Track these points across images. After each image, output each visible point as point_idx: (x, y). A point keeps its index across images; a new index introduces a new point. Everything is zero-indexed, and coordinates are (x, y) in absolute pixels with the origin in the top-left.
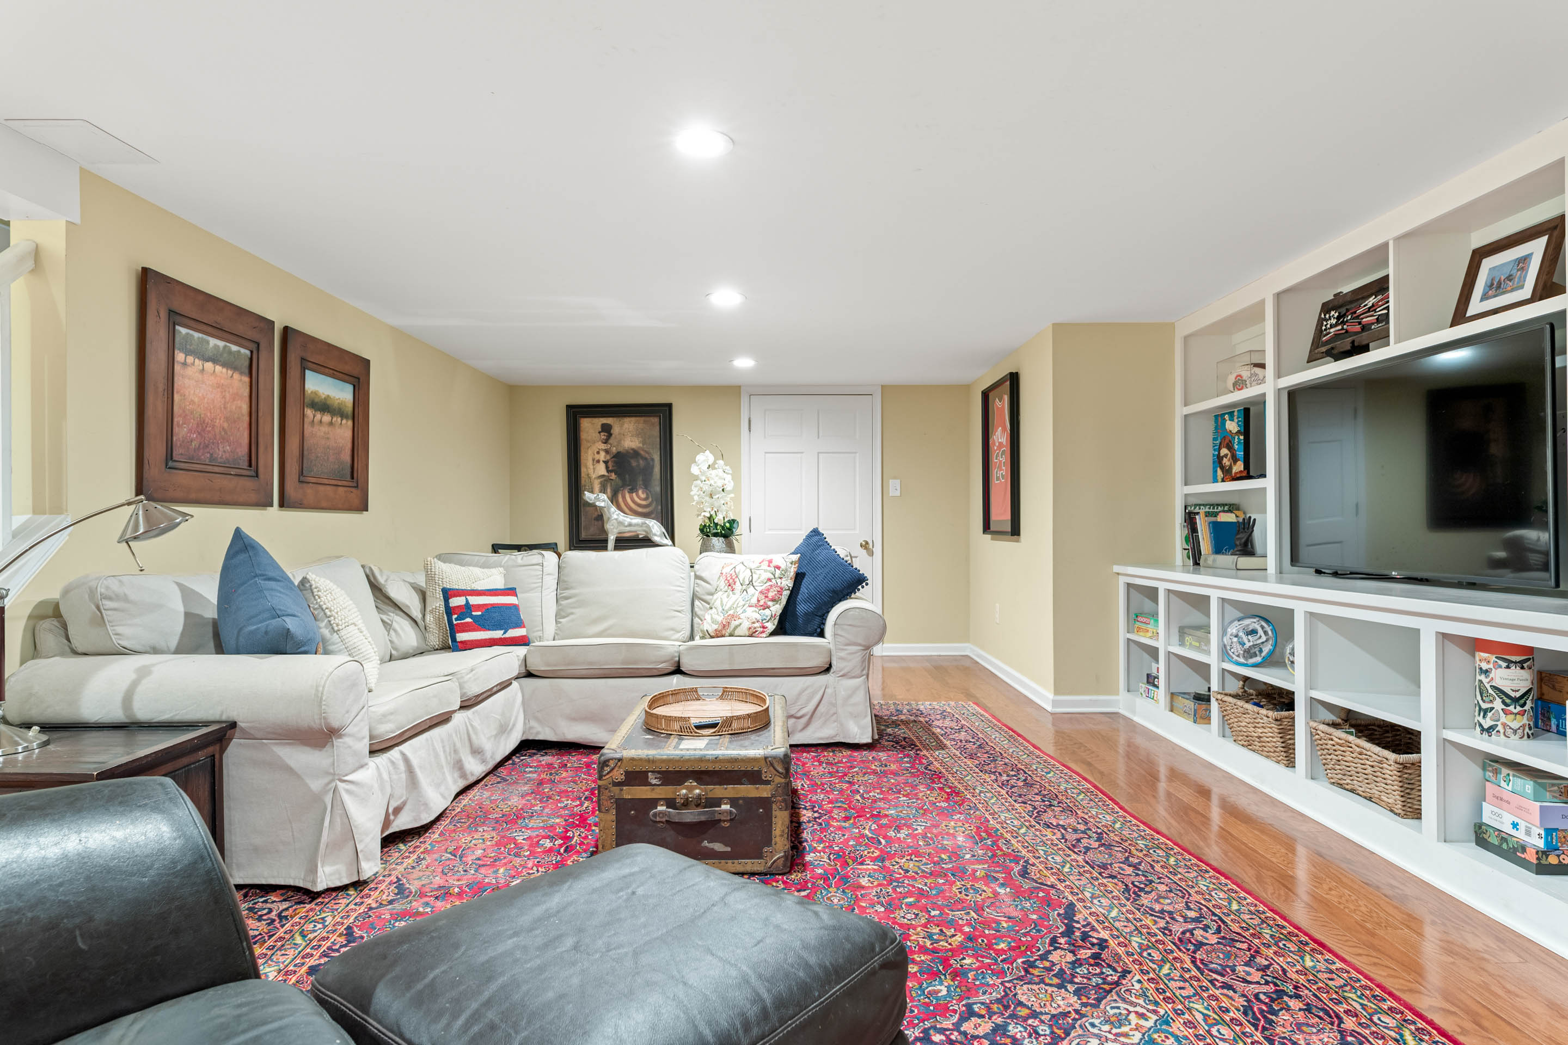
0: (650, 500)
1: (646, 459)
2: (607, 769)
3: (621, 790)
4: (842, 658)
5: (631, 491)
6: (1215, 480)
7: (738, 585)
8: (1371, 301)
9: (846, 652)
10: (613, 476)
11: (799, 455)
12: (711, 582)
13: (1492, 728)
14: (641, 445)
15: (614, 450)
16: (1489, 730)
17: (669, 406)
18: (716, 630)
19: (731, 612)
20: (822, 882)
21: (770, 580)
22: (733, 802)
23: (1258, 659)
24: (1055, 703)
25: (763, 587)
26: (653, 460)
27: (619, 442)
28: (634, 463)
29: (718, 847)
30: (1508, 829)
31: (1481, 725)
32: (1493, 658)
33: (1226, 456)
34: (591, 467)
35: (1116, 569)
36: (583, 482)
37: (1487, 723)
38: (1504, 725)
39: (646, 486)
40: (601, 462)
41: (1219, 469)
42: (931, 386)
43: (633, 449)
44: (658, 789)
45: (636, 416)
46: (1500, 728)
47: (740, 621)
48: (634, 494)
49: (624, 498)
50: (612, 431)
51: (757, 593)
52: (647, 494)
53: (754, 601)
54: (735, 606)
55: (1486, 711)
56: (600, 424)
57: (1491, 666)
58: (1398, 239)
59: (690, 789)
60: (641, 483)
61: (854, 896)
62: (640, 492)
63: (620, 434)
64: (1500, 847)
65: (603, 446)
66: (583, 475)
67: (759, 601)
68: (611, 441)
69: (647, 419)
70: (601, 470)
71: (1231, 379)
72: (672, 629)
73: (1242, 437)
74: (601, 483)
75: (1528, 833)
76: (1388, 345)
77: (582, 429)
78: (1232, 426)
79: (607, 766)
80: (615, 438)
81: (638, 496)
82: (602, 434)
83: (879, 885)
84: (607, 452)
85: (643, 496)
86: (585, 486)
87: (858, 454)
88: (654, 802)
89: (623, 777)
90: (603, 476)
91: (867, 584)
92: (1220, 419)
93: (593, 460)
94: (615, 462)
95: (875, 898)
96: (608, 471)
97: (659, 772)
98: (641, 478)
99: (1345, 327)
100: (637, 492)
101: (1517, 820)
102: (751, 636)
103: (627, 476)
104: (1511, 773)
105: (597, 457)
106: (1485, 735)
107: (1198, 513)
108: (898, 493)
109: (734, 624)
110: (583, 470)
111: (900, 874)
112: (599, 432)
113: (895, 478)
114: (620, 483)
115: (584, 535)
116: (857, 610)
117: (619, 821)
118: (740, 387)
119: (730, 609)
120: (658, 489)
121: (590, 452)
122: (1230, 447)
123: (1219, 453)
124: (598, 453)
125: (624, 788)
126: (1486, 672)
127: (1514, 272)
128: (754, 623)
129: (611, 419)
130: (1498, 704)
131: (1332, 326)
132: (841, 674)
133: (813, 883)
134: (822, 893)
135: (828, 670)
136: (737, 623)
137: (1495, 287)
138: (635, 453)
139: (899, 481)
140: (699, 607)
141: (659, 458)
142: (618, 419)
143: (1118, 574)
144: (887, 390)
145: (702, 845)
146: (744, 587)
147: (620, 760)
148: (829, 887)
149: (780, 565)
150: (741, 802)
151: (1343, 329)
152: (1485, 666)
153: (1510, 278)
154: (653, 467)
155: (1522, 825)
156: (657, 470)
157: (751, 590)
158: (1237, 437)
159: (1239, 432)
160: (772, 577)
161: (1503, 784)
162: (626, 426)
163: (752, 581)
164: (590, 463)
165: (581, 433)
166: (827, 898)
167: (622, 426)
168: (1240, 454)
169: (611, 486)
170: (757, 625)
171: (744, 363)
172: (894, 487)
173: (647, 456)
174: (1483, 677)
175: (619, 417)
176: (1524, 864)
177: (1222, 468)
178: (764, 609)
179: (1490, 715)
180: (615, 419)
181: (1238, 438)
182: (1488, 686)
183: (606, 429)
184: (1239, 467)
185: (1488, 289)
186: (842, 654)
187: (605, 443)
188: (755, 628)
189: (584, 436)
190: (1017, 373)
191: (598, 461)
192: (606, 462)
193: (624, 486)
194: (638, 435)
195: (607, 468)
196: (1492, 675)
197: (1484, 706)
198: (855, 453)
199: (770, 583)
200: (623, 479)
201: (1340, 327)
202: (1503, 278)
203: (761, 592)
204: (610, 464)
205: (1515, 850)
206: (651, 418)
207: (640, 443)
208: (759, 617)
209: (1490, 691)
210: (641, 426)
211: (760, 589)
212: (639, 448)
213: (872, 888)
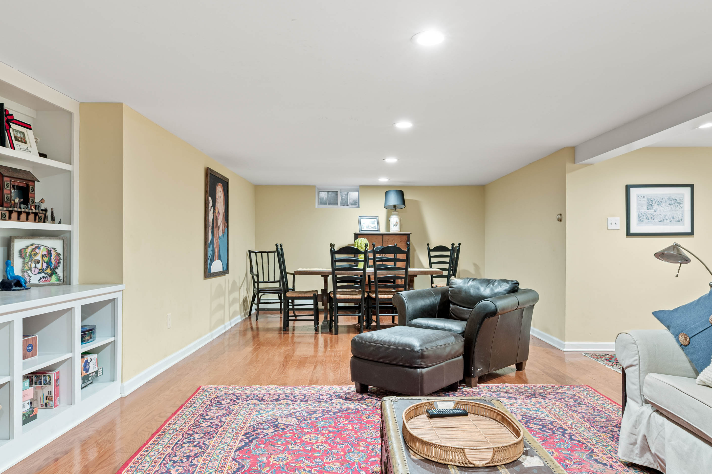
20: (362, 465)
61: (346, 457)
83: (329, 463)
95: (335, 456)
111: (315, 470)
133: (367, 464)
134: (363, 459)
148: (359, 462)
166: (359, 456)
213: (334, 462)
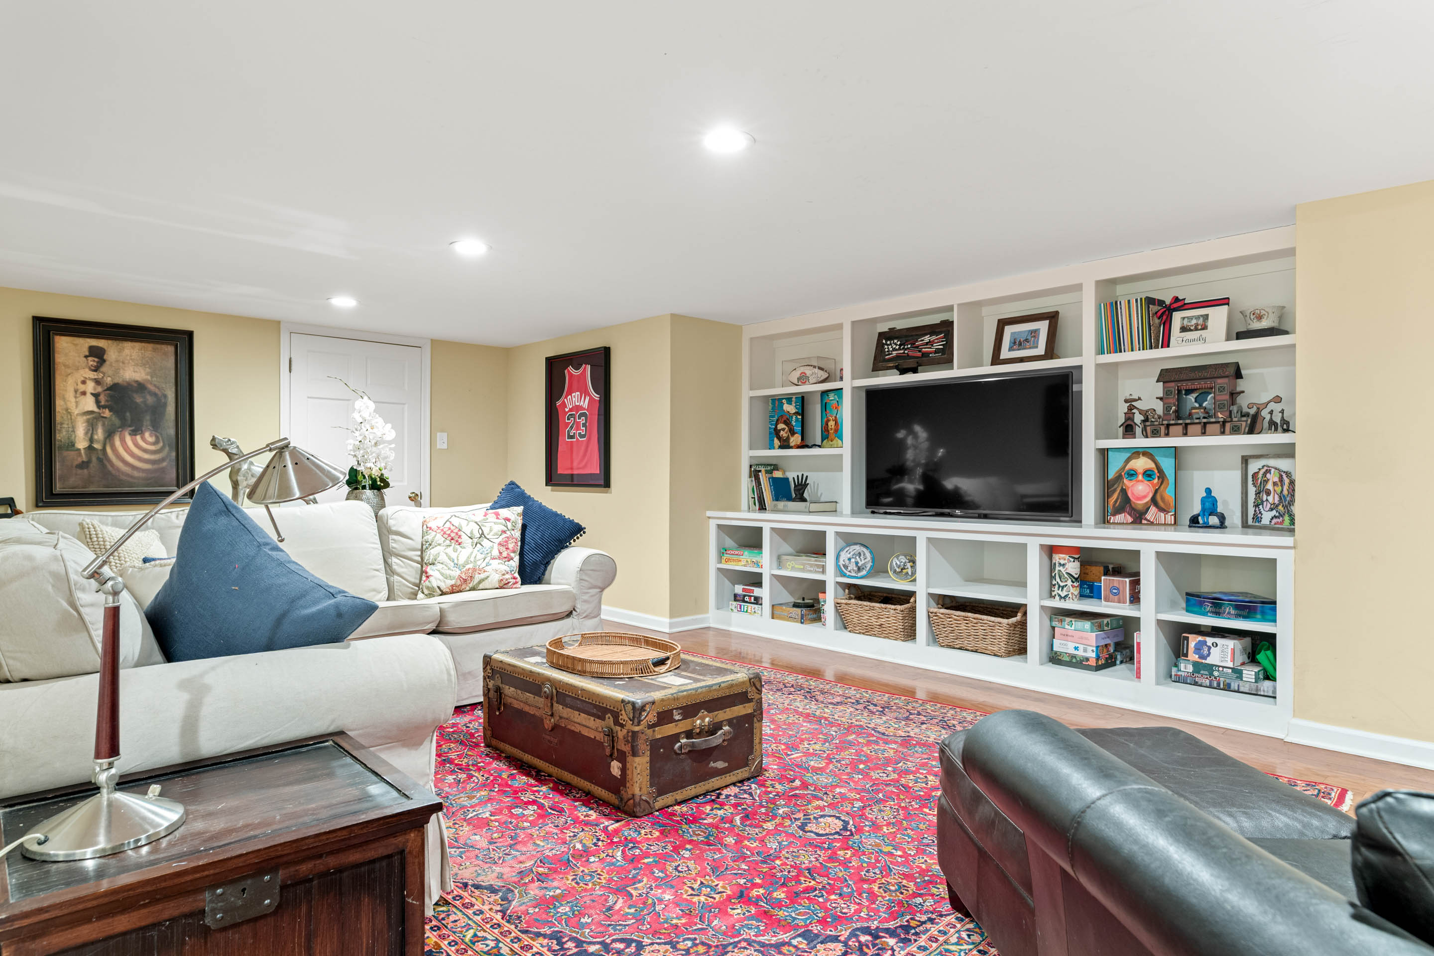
0: (161, 444)
1: (155, 395)
2: (644, 714)
3: (654, 731)
4: (585, 601)
5: (134, 433)
6: (772, 447)
7: (464, 538)
8: (927, 339)
9: (589, 595)
10: (107, 413)
11: (347, 402)
12: (413, 537)
13: (1066, 596)
14: (149, 377)
15: (109, 381)
16: (1065, 598)
17: (190, 334)
18: (452, 586)
19: (470, 566)
21: (504, 532)
22: (730, 722)
23: (864, 573)
24: (671, 625)
25: (500, 539)
26: (165, 396)
27: (117, 371)
28: (138, 399)
29: (720, 765)
30: (1072, 651)
31: (1059, 595)
32: (1067, 557)
33: (783, 429)
34: (73, 400)
35: (709, 513)
36: (58, 418)
37: (1063, 594)
38: (1072, 594)
39: (156, 426)
40: (88, 395)
41: (775, 439)
42: (475, 345)
43: (137, 382)
44: (681, 724)
45: (141, 342)
46: (1070, 596)
47: (486, 574)
48: (138, 438)
49: (123, 441)
50: (105, 357)
51: (496, 546)
52: (157, 437)
53: (495, 553)
54: (472, 559)
55: (1063, 587)
56: (87, 346)
57: (1066, 561)
58: (959, 305)
59: (703, 719)
60: (149, 423)
62: (147, 435)
63: (117, 361)
64: (1071, 661)
65: (93, 375)
66: (58, 409)
67: (501, 553)
68: (104, 369)
69: (158, 346)
70: (89, 404)
71: (797, 374)
72: (374, 590)
73: (800, 417)
74: (88, 421)
75: (1085, 650)
76: (953, 369)
77: (56, 350)
78: (790, 408)
79: (645, 710)
80: (111, 365)
81: (143, 439)
82: (90, 359)
84: (97, 382)
85: (151, 439)
86: (62, 424)
87: (406, 406)
88: (676, 737)
89: (656, 719)
90: (92, 412)
91: (584, 533)
92: (777, 402)
93: (76, 391)
94: (111, 396)
96: (99, 407)
97: (680, 708)
98: (148, 418)
99: (906, 352)
100: (142, 434)
101: (1077, 645)
102: (501, 588)
103: (128, 414)
104: (1073, 620)
105: (82, 388)
106: (1063, 600)
107: (760, 471)
108: (445, 446)
109: (477, 578)
110: (59, 404)
112: (86, 357)
113: (442, 431)
114: (117, 422)
115: (58, 488)
116: (597, 556)
117: (652, 762)
118: (279, 322)
119: (467, 563)
120: (172, 432)
121: (70, 381)
122: (787, 423)
123: (776, 427)
124: (84, 382)
125: (657, 729)
126: (1064, 565)
127: (1029, 337)
128: (504, 575)
129: (103, 341)
130: (1069, 583)
131: (894, 350)
132: (584, 615)
133: (790, 775)
135: (569, 614)
136: (483, 576)
137: (1017, 344)
138: (141, 387)
139: (446, 434)
140: (397, 564)
141: (174, 395)
142: (115, 343)
143: (709, 518)
144: (438, 345)
145: (710, 766)
146: (475, 540)
147: (653, 703)
149: (509, 517)
150: (735, 721)
151: (904, 353)
152: (1062, 562)
153: (1027, 340)
154: (165, 405)
155: (1081, 647)
156: (171, 409)
157: (485, 542)
158: (794, 417)
159: (796, 413)
160: (506, 529)
161: (1067, 627)
162: (127, 351)
163: (483, 533)
164: (70, 396)
165: (57, 355)
167: (120, 351)
168: (798, 429)
169: (104, 425)
170: (507, 576)
171: (344, 302)
172: (442, 441)
173: (157, 391)
174: (1061, 568)
175: (116, 340)
176: (1088, 668)
177: (779, 438)
178: (509, 561)
179: (1065, 589)
180: (110, 342)
181: (796, 417)
182: (1064, 573)
183: (97, 354)
184: (796, 439)
185: (1012, 345)
186: (586, 597)
187: (95, 371)
188: (507, 580)
189: (60, 358)
190: (609, 348)
191: (84, 393)
192: (96, 396)
193: (123, 426)
194: (144, 365)
195: (98, 402)
196: (1066, 567)
197: (1062, 584)
198: (404, 404)
199: (504, 535)
200: (123, 419)
201: (902, 352)
202: (1022, 340)
203: (500, 544)
204: (103, 399)
205: (1081, 661)
206: (163, 346)
207: (147, 374)
208: (508, 569)
209: (1066, 576)
210: (149, 354)
211: (497, 541)
212: (148, 381)
